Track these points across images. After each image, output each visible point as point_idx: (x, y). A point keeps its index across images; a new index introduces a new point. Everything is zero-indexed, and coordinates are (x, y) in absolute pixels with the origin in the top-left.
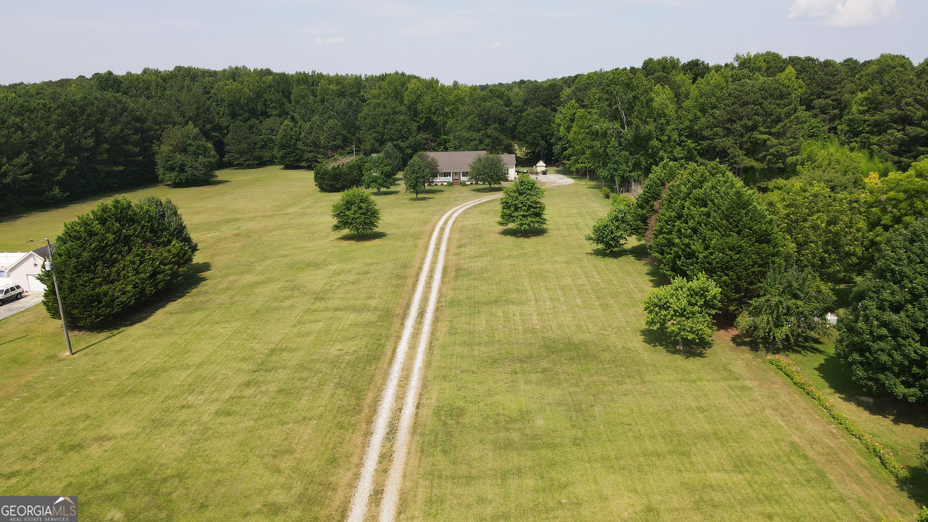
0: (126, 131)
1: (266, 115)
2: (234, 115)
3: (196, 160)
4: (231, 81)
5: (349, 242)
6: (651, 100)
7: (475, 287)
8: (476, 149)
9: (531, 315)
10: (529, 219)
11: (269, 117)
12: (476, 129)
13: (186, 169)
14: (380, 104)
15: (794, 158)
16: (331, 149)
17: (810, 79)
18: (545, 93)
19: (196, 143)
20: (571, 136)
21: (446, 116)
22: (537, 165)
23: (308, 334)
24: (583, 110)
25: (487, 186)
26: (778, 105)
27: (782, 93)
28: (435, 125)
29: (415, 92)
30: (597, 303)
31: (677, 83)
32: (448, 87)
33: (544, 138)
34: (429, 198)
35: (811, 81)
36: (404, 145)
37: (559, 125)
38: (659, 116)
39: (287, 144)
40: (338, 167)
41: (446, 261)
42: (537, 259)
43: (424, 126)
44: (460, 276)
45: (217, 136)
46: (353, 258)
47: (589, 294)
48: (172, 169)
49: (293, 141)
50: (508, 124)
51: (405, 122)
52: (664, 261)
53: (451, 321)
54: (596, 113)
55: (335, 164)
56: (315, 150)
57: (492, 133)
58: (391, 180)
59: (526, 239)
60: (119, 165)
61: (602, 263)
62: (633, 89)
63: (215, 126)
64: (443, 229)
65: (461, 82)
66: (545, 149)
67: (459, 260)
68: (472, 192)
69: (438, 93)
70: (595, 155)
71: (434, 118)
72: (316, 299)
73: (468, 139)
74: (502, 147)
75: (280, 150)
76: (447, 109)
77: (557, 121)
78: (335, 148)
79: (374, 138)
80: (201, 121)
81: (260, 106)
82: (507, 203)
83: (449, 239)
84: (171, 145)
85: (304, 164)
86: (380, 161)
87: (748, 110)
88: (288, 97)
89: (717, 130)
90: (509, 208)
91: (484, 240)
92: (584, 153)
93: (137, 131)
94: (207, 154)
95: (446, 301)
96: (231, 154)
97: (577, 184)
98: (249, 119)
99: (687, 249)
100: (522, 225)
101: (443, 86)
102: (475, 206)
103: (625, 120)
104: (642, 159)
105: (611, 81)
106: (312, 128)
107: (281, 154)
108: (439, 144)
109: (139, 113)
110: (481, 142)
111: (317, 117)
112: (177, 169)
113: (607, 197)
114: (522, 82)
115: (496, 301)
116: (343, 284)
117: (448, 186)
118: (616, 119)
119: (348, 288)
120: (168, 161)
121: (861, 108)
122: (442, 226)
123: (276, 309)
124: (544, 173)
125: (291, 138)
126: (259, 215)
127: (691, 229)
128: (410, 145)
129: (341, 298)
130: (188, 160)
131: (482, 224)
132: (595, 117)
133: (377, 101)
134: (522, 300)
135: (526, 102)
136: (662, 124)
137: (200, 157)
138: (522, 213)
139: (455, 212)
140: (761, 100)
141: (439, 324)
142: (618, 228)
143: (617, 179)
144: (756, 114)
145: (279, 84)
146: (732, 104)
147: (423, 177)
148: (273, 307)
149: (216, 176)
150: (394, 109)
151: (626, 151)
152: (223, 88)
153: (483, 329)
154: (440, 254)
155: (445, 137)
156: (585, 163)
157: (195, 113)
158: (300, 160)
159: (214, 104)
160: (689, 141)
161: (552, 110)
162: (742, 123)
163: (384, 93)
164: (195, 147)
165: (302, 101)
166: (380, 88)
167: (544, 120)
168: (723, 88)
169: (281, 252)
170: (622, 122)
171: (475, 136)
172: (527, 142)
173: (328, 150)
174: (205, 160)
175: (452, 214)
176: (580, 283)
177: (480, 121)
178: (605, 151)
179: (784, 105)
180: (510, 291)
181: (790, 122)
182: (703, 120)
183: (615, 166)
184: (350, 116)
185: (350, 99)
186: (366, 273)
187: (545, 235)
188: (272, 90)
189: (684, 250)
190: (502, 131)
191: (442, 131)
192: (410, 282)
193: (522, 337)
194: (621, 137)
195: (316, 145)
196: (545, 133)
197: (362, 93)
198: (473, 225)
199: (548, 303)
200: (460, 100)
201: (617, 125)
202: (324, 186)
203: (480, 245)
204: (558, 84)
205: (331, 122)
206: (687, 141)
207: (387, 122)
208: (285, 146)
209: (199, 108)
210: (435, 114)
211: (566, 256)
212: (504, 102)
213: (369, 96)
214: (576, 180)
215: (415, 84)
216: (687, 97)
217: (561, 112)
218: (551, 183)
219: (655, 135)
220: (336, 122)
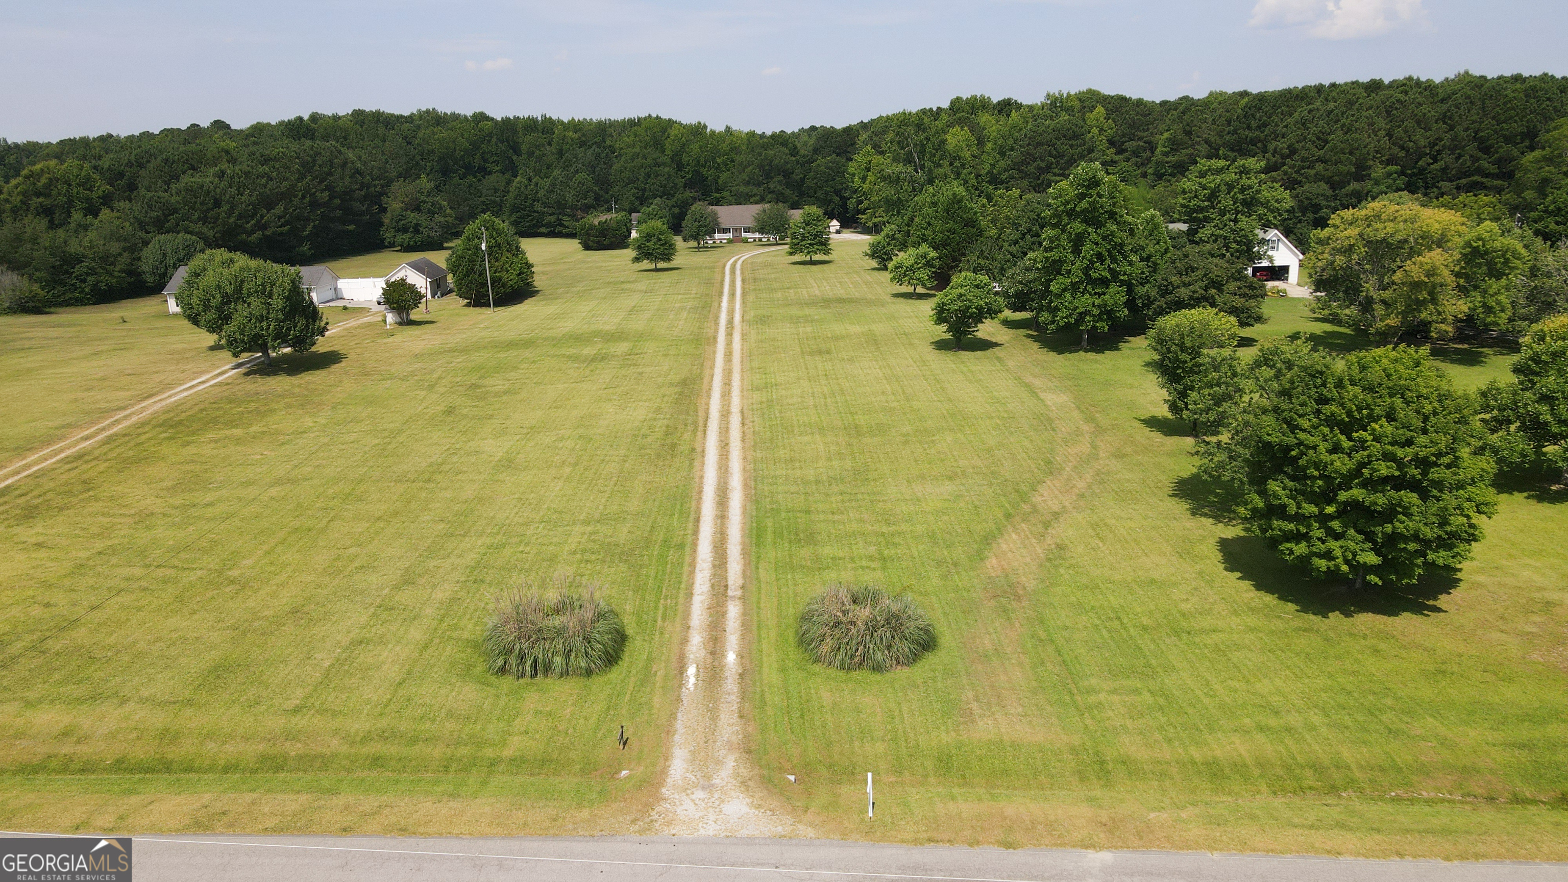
3: (431, 220)
6: (944, 142)
11: (490, 173)
12: (756, 183)
13: (421, 229)
14: (638, 154)
16: (582, 208)
17: (1121, 119)
18: (839, 139)
19: (430, 199)
20: (866, 186)
21: (718, 168)
22: (830, 224)
24: (879, 157)
25: (771, 242)
26: (1071, 146)
27: (1075, 133)
28: (704, 181)
29: (678, 140)
31: (980, 124)
32: (719, 134)
33: (837, 193)
35: (1122, 122)
37: (854, 175)
38: (953, 158)
39: (521, 205)
43: (691, 181)
48: (404, 230)
49: (529, 202)
50: (794, 176)
51: (669, 176)
54: (889, 157)
55: (601, 219)
56: (558, 211)
57: (775, 187)
59: (814, 266)
60: (350, 224)
62: (924, 130)
64: (734, 265)
65: (735, 127)
66: (838, 205)
68: (756, 246)
69: (708, 140)
71: (704, 171)
73: (747, 195)
74: (789, 202)
75: (513, 212)
76: (719, 160)
77: (852, 171)
78: (588, 207)
79: (633, 196)
81: (477, 161)
84: (402, 202)
85: (543, 230)
87: (1042, 151)
88: (516, 148)
94: (444, 213)
98: (465, 176)
101: (713, 132)
103: (918, 164)
106: (554, 185)
107: (513, 218)
111: (559, 171)
112: (411, 229)
114: (813, 128)
117: (728, 242)
118: (910, 162)
120: (399, 220)
121: (1164, 149)
124: (839, 232)
125: (526, 198)
130: (423, 219)
132: (888, 161)
133: (634, 151)
135: (816, 151)
136: (957, 167)
137: (436, 216)
140: (1054, 141)
142: (889, 244)
145: (502, 131)
146: (1028, 145)
150: (655, 159)
155: (718, 195)
158: (539, 224)
161: (846, 158)
163: (641, 141)
164: (429, 204)
165: (537, 153)
166: (636, 135)
167: (837, 171)
170: (915, 165)
171: (755, 191)
172: (817, 199)
174: (442, 219)
175: (740, 258)
177: (761, 174)
178: (899, 198)
184: (601, 169)
185: (596, 150)
188: (493, 139)
190: (788, 185)
191: (713, 188)
194: (914, 182)
195: (561, 206)
196: (839, 186)
197: (610, 142)
200: (734, 149)
201: (910, 169)
202: (591, 244)
205: (580, 176)
207: (648, 175)
208: (518, 208)
210: (704, 166)
212: (790, 151)
213: (622, 145)
217: (855, 160)
220: (585, 176)
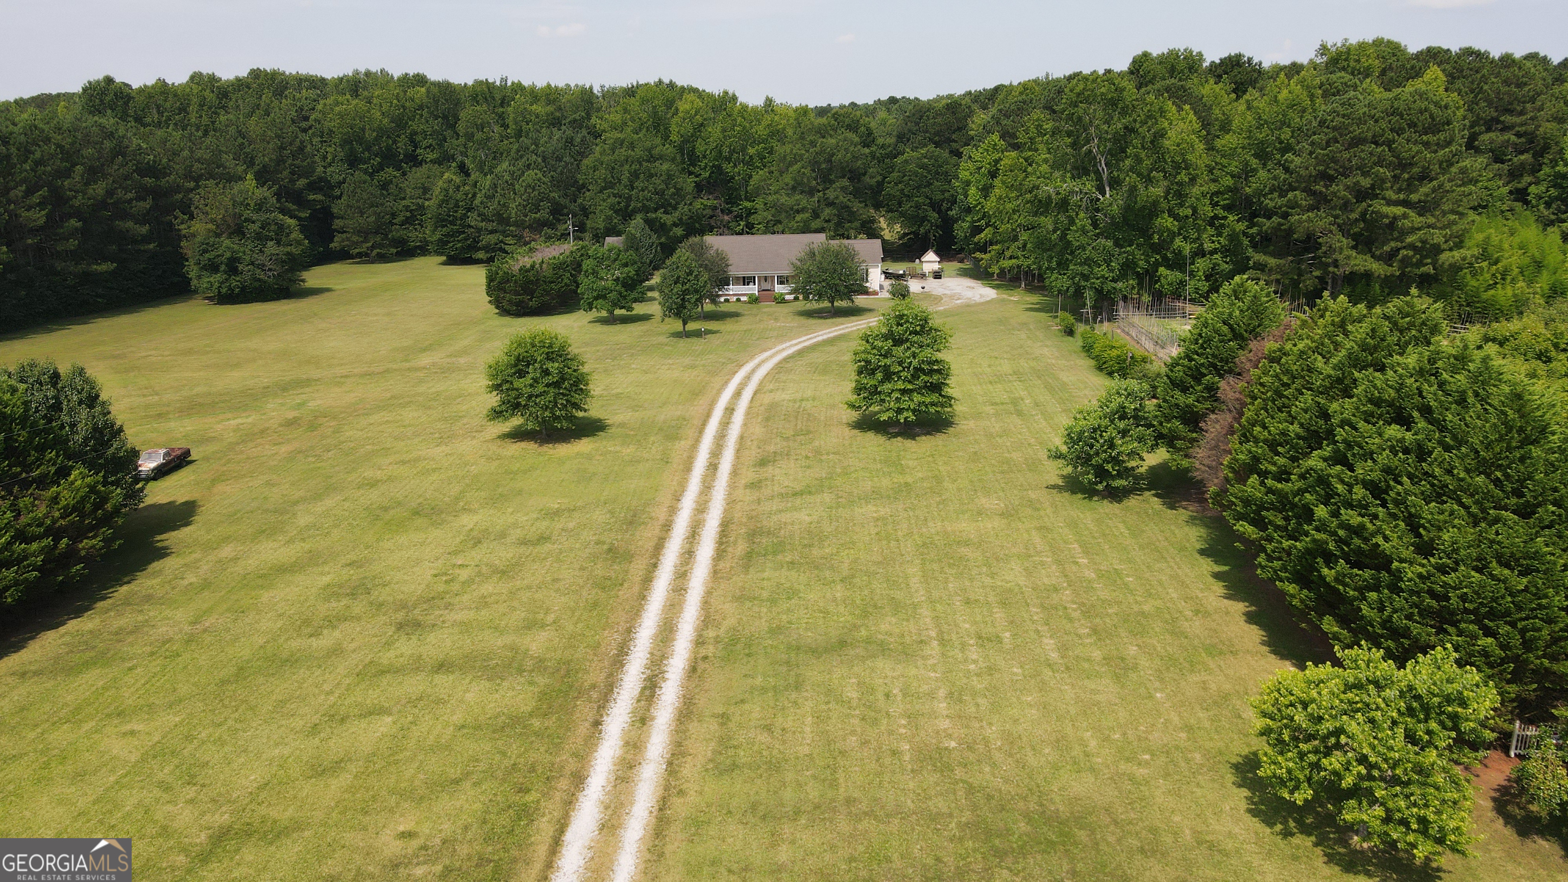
0: (120, 193)
1: (414, 160)
2: (353, 161)
3: (261, 251)
4: (348, 96)
5: (523, 445)
6: (1162, 134)
7: (792, 593)
8: (805, 230)
9: (931, 695)
10: (917, 398)
11: (419, 164)
12: (807, 189)
13: (240, 267)
14: (623, 140)
15: (1457, 255)
16: (530, 227)
17: (1472, 91)
18: (939, 120)
19: (264, 216)
20: (990, 205)
21: (750, 163)
22: (923, 259)
23: (337, 766)
24: (1014, 154)
25: (826, 304)
26: (1427, 144)
27: (1433, 120)
28: (729, 181)
29: (692, 118)
30: (1097, 654)
31: (1204, 100)
32: (755, 110)
33: (935, 206)
34: (708, 332)
35: (1476, 97)
36: (668, 219)
37: (968, 183)
38: (1177, 167)
39: (449, 216)
40: (533, 267)
41: (731, 502)
42: (938, 503)
43: (709, 183)
44: (758, 554)
45: (319, 201)
46: (520, 492)
47: (1071, 620)
48: (213, 267)
49: (461, 211)
50: (867, 179)
51: (670, 177)
52: (1269, 548)
53: (724, 718)
54: (1046, 161)
55: (527, 261)
56: (501, 228)
57: (837, 198)
58: (634, 295)
59: (909, 443)
60: (105, 259)
61: (1088, 514)
62: (1124, 112)
63: (314, 182)
64: (730, 411)
65: (778, 100)
66: (937, 227)
67: (759, 501)
68: (797, 318)
69: (735, 120)
70: (1042, 245)
71: (728, 168)
72: (400, 627)
73: (792, 209)
74: (857, 224)
75: (436, 227)
76: (751, 151)
77: (964, 175)
78: (538, 227)
79: (612, 207)
80: (286, 173)
81: (402, 145)
82: (868, 362)
83: (742, 438)
84: (212, 221)
85: (481, 255)
86: (613, 256)
87: (1362, 155)
88: (453, 126)
89: (1295, 196)
90: (872, 373)
91: (817, 443)
92: (1015, 238)
93: (143, 193)
94: (284, 239)
95: (717, 640)
96: (344, 236)
97: (1003, 300)
98: (381, 168)
99: (1357, 541)
100: (899, 411)
101: (744, 107)
102: (800, 353)
103: (1105, 177)
104: (1138, 254)
105: (1078, 95)
106: (495, 186)
107: (437, 236)
108: (736, 217)
109: (152, 157)
110: (816, 215)
111: (505, 165)
112: (223, 267)
113: (1070, 332)
114: (893, 100)
115: (842, 644)
116: (479, 574)
117: (749, 303)
118: (1086, 172)
119: (488, 588)
120: (205, 251)
122: (729, 403)
123: (292, 661)
124: (937, 275)
125: (457, 206)
126: (356, 371)
127: (1366, 484)
128: (680, 219)
129: (462, 623)
130: (245, 250)
131: (814, 399)
132: (1044, 168)
133: (619, 135)
134: (908, 640)
135: (901, 137)
136: (1180, 184)
137: (270, 243)
138: (900, 385)
139: (759, 366)
140: (1389, 135)
141: (693, 727)
142: (1125, 434)
143: (1089, 295)
144: (1379, 163)
145: (436, 102)
146: (1328, 144)
147: (696, 291)
148: (284, 656)
149: (303, 281)
150: (649, 150)
151: (1106, 238)
152: (332, 109)
153: (807, 750)
154: (716, 483)
155: (748, 204)
156: (1017, 258)
157: (274, 157)
158: (474, 247)
159: (316, 140)
160: (1231, 218)
161: (951, 152)
162: (1349, 181)
163: (633, 121)
164: (258, 224)
165: (479, 136)
166: (626, 111)
167: (938, 174)
168: (1304, 111)
169: (369, 474)
170: (1099, 178)
171: (804, 203)
172: (902, 214)
173: (524, 229)
174: (280, 250)
175: (753, 371)
176: (1046, 581)
177: (814, 175)
178: (1063, 236)
179: (1438, 144)
180: (875, 606)
181: (1450, 180)
182: (1262, 174)
183: (1086, 269)
184: (567, 164)
185: (569, 132)
186: (543, 539)
187: (951, 430)
188: (425, 113)
189: (1340, 541)
190: (856, 193)
191: (743, 193)
192: (638, 568)
193: (911, 785)
194: (1097, 210)
195: (502, 219)
196: (938, 196)
197: (594, 120)
198: (795, 401)
199: (974, 653)
200: (777, 134)
201: (1089, 186)
202: (506, 305)
203: (807, 457)
204: (963, 102)
205: (531, 175)
206: (1225, 218)
207: (635, 175)
208: (444, 220)
209: (282, 148)
210: (729, 160)
211: (1001, 494)
212: (861, 137)
213: (605, 125)
214: (1000, 291)
215: (692, 102)
216: (1225, 127)
217: (970, 157)
218: (952, 297)
219: (1164, 205)
220: (540, 175)
